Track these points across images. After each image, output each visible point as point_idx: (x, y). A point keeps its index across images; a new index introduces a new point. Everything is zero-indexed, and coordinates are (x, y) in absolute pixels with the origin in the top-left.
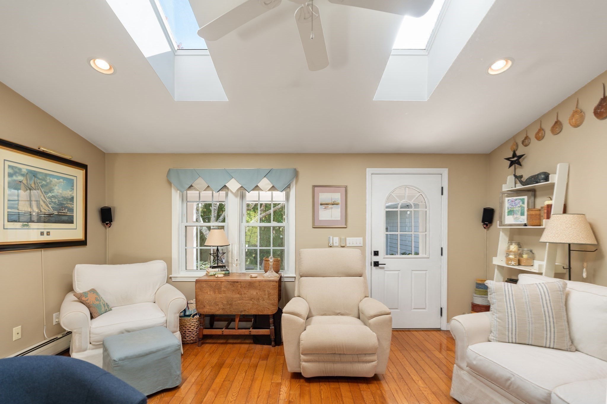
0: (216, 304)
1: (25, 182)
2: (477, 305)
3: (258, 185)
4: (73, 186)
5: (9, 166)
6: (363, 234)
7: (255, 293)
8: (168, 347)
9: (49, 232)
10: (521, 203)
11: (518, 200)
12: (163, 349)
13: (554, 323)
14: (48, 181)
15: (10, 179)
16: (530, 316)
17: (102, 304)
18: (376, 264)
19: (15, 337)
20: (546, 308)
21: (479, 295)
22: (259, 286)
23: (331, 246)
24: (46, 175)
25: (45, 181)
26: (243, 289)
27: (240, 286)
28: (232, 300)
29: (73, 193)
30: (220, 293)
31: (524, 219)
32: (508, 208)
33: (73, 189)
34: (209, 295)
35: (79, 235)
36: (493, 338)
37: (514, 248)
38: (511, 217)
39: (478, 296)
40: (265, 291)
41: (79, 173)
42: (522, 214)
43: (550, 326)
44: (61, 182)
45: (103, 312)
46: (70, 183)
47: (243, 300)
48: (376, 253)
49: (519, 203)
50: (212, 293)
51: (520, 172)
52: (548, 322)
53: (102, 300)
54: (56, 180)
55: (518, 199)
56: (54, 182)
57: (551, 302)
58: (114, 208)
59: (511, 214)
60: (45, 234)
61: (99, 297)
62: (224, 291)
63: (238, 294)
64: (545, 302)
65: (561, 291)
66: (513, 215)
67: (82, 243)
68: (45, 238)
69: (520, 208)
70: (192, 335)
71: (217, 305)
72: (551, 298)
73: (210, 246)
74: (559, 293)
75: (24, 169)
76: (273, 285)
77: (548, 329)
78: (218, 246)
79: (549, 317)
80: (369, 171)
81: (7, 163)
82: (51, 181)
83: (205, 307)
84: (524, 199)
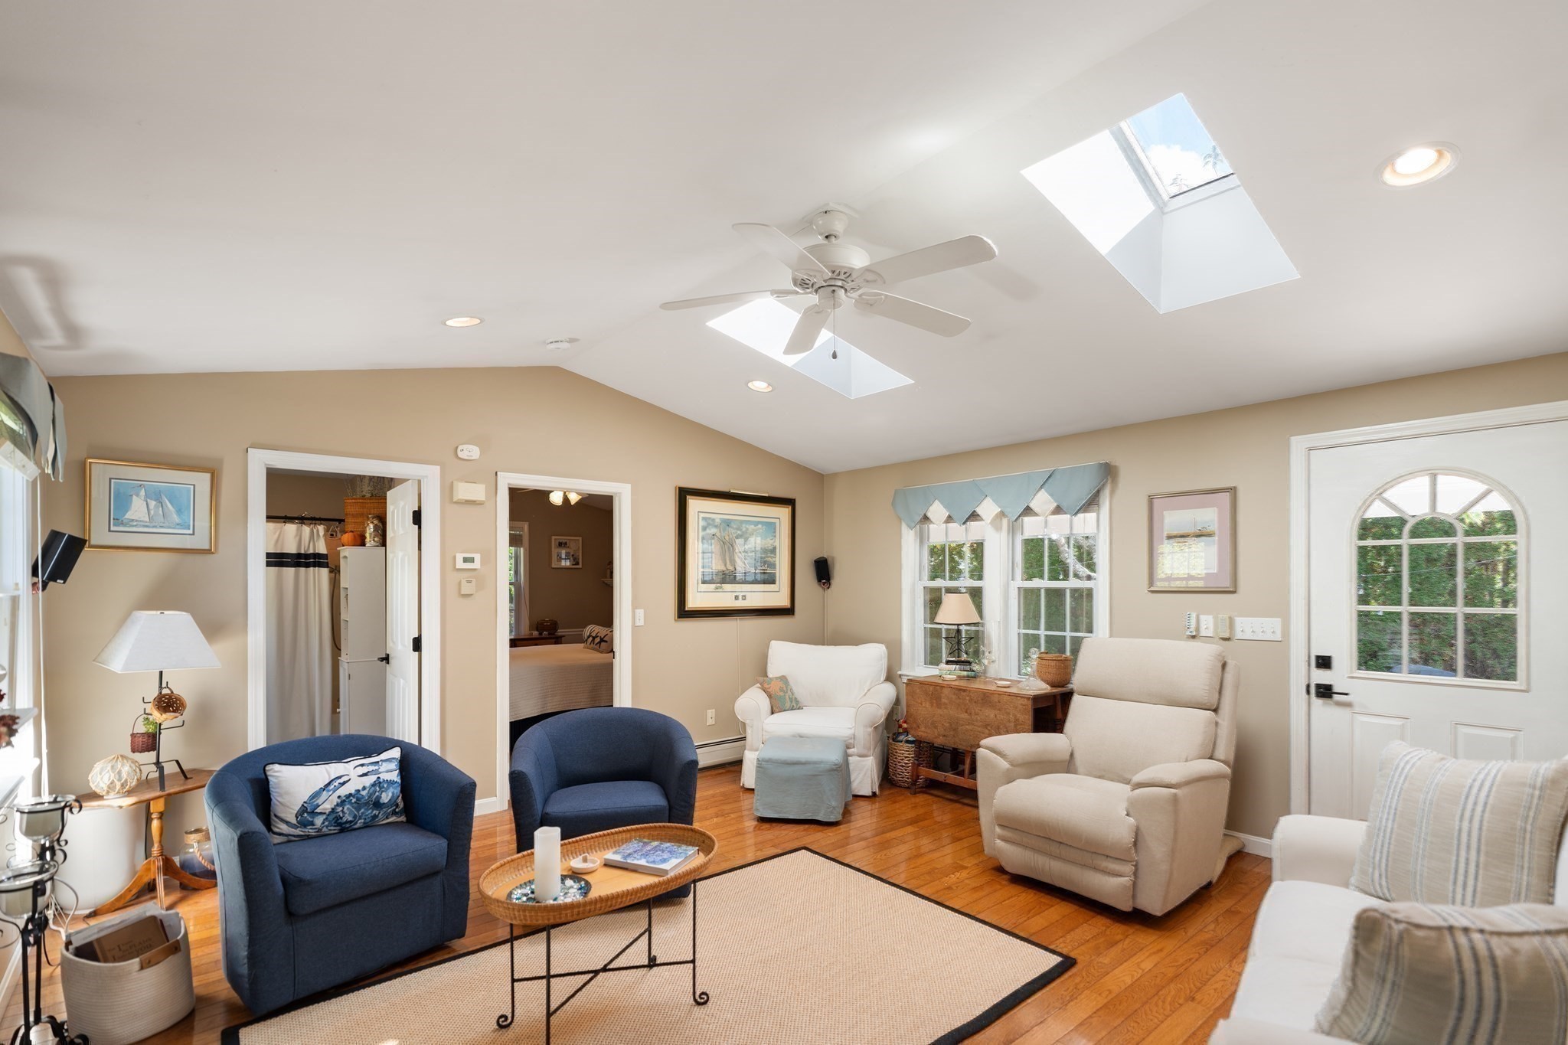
0: (934, 725)
1: (718, 534)
3: (1032, 505)
4: (775, 532)
5: (704, 519)
6: (1283, 611)
7: (992, 716)
8: (821, 762)
9: (745, 596)
12: (815, 763)
13: (1477, 866)
14: (744, 529)
15: (704, 533)
16: (1423, 836)
17: (787, 697)
18: (1325, 692)
19: (710, 722)
20: (1465, 825)
22: (999, 702)
23: (1193, 637)
24: (742, 522)
25: (741, 530)
26: (974, 704)
27: (968, 698)
28: (957, 723)
29: (774, 542)
30: (939, 705)
33: (775, 536)
34: (924, 709)
35: (782, 600)
40: (1009, 714)
41: (784, 512)
43: (1466, 872)
44: (760, 529)
45: (787, 708)
46: (771, 528)
47: (973, 724)
48: (1324, 663)
50: (928, 705)
52: (1462, 860)
53: (789, 692)
54: (753, 526)
56: (750, 530)
57: (1488, 810)
58: (833, 558)
60: (740, 598)
61: (786, 687)
62: (945, 704)
63: (966, 712)
64: (1469, 806)
65: (1534, 788)
67: (788, 611)
68: (740, 604)
70: (903, 773)
71: (936, 727)
72: (1491, 801)
73: (941, 624)
74: (1528, 790)
75: (718, 518)
76: (1022, 704)
77: (1461, 878)
78: (958, 625)
79: (1468, 847)
80: (1299, 444)
81: (702, 515)
82: (747, 529)
83: (919, 727)
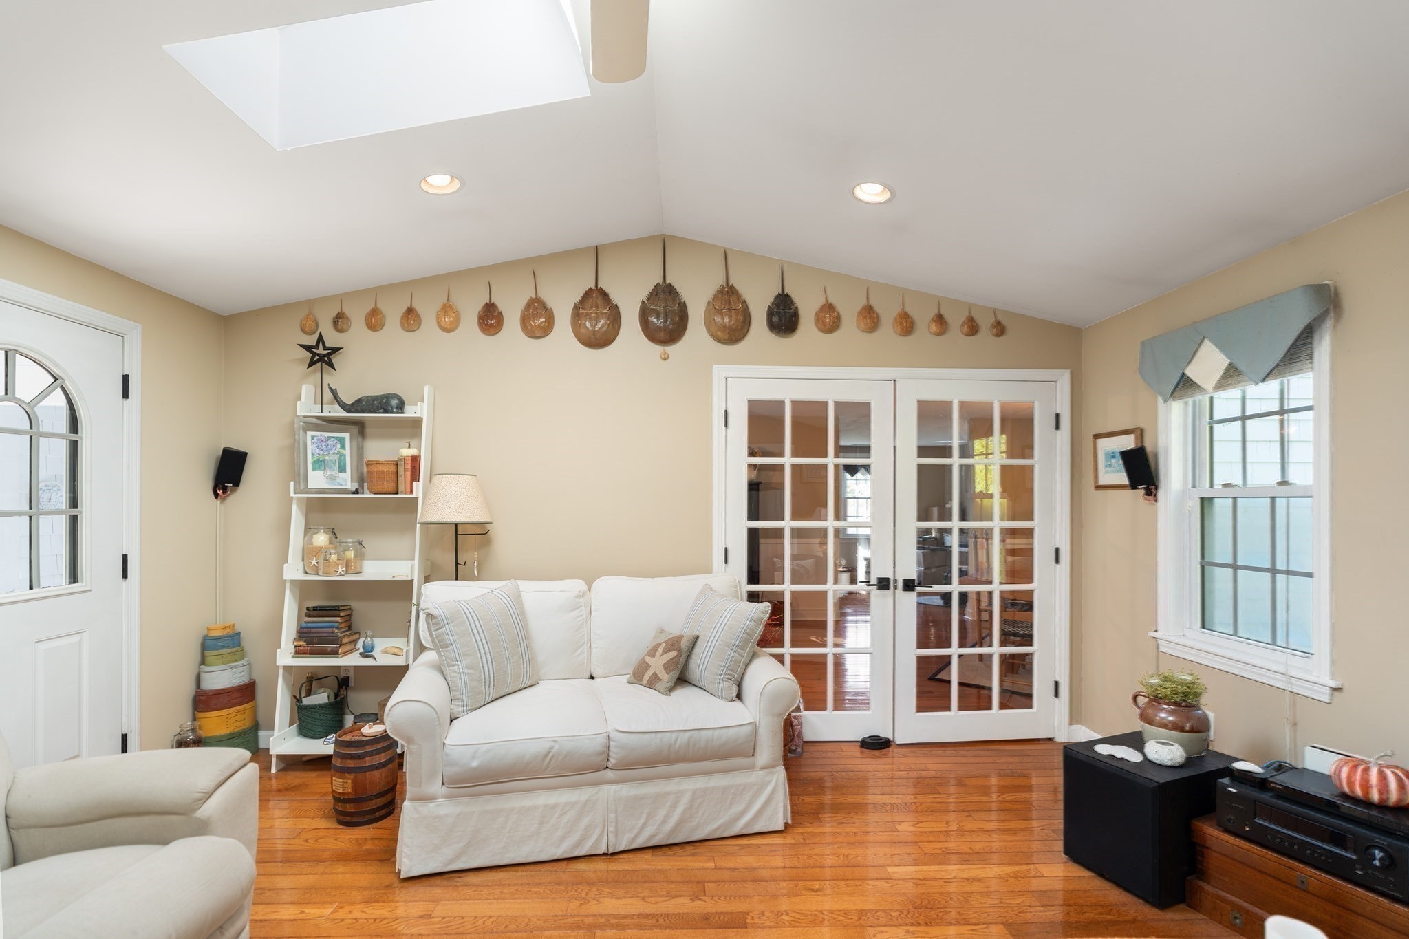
2: (221, 692)
10: (339, 446)
11: (332, 439)
13: (527, 647)
16: (506, 646)
21: (222, 664)
31: (347, 481)
32: (313, 454)
36: (461, 709)
37: (321, 539)
38: (319, 473)
39: (223, 667)
42: (342, 469)
43: (525, 654)
49: (335, 446)
51: (331, 379)
52: (523, 648)
55: (333, 437)
59: (319, 469)
66: (325, 469)
69: (337, 457)
77: (524, 658)
79: (523, 640)
84: (343, 439)
